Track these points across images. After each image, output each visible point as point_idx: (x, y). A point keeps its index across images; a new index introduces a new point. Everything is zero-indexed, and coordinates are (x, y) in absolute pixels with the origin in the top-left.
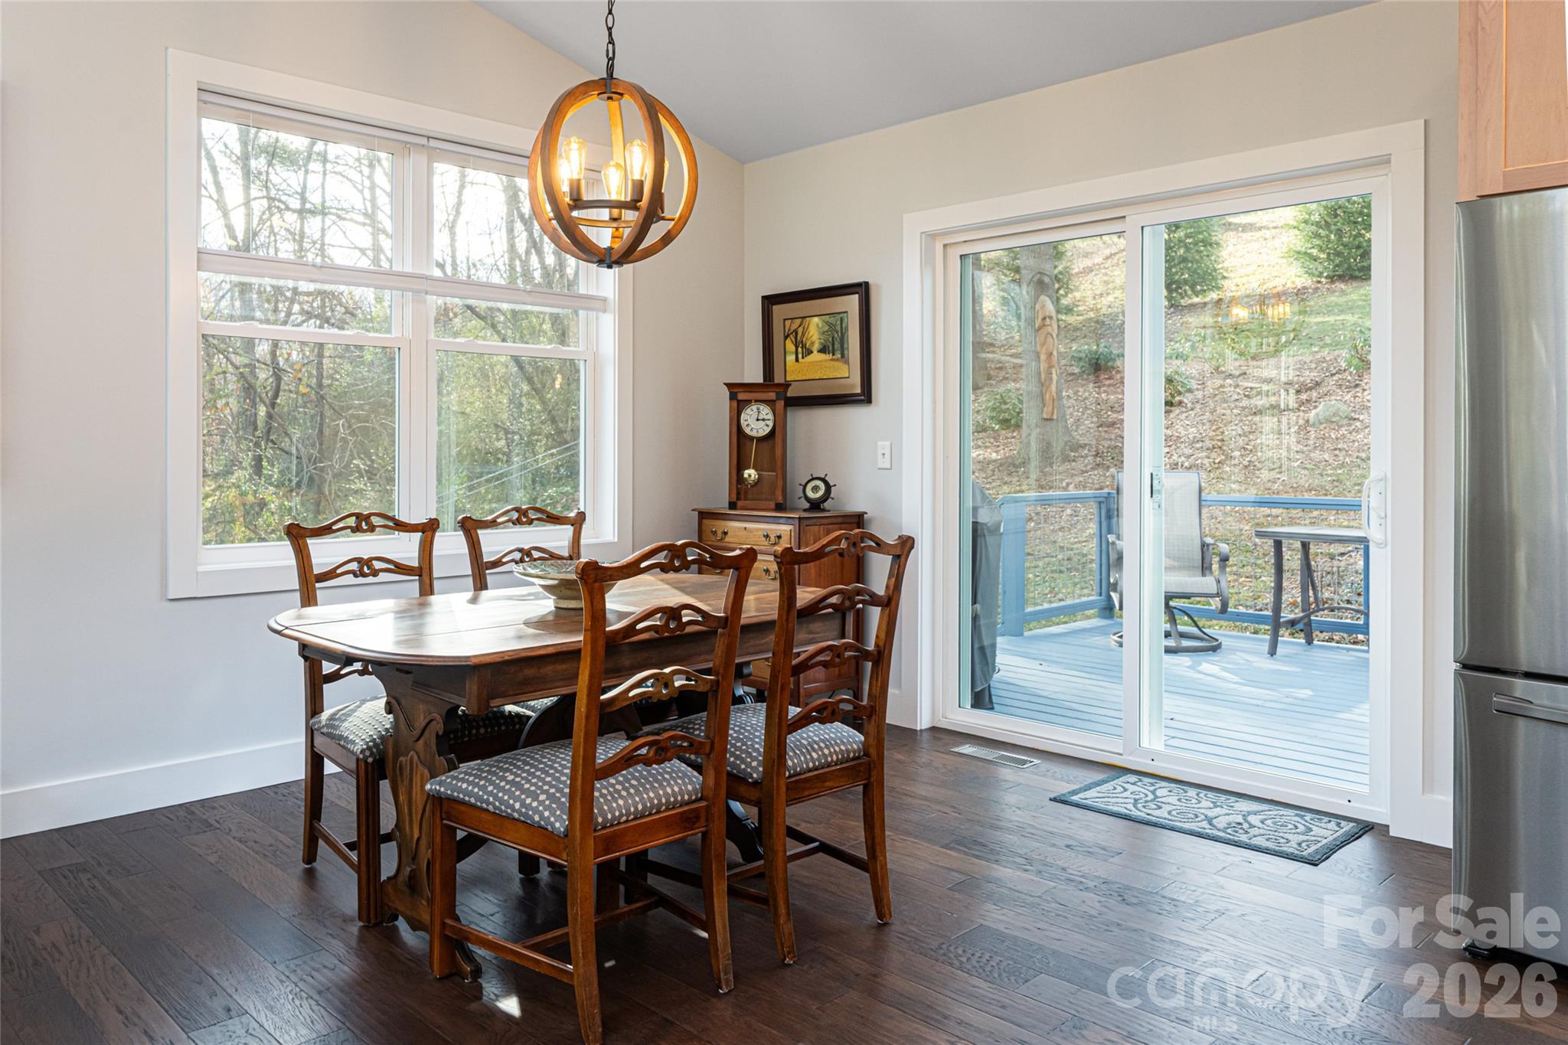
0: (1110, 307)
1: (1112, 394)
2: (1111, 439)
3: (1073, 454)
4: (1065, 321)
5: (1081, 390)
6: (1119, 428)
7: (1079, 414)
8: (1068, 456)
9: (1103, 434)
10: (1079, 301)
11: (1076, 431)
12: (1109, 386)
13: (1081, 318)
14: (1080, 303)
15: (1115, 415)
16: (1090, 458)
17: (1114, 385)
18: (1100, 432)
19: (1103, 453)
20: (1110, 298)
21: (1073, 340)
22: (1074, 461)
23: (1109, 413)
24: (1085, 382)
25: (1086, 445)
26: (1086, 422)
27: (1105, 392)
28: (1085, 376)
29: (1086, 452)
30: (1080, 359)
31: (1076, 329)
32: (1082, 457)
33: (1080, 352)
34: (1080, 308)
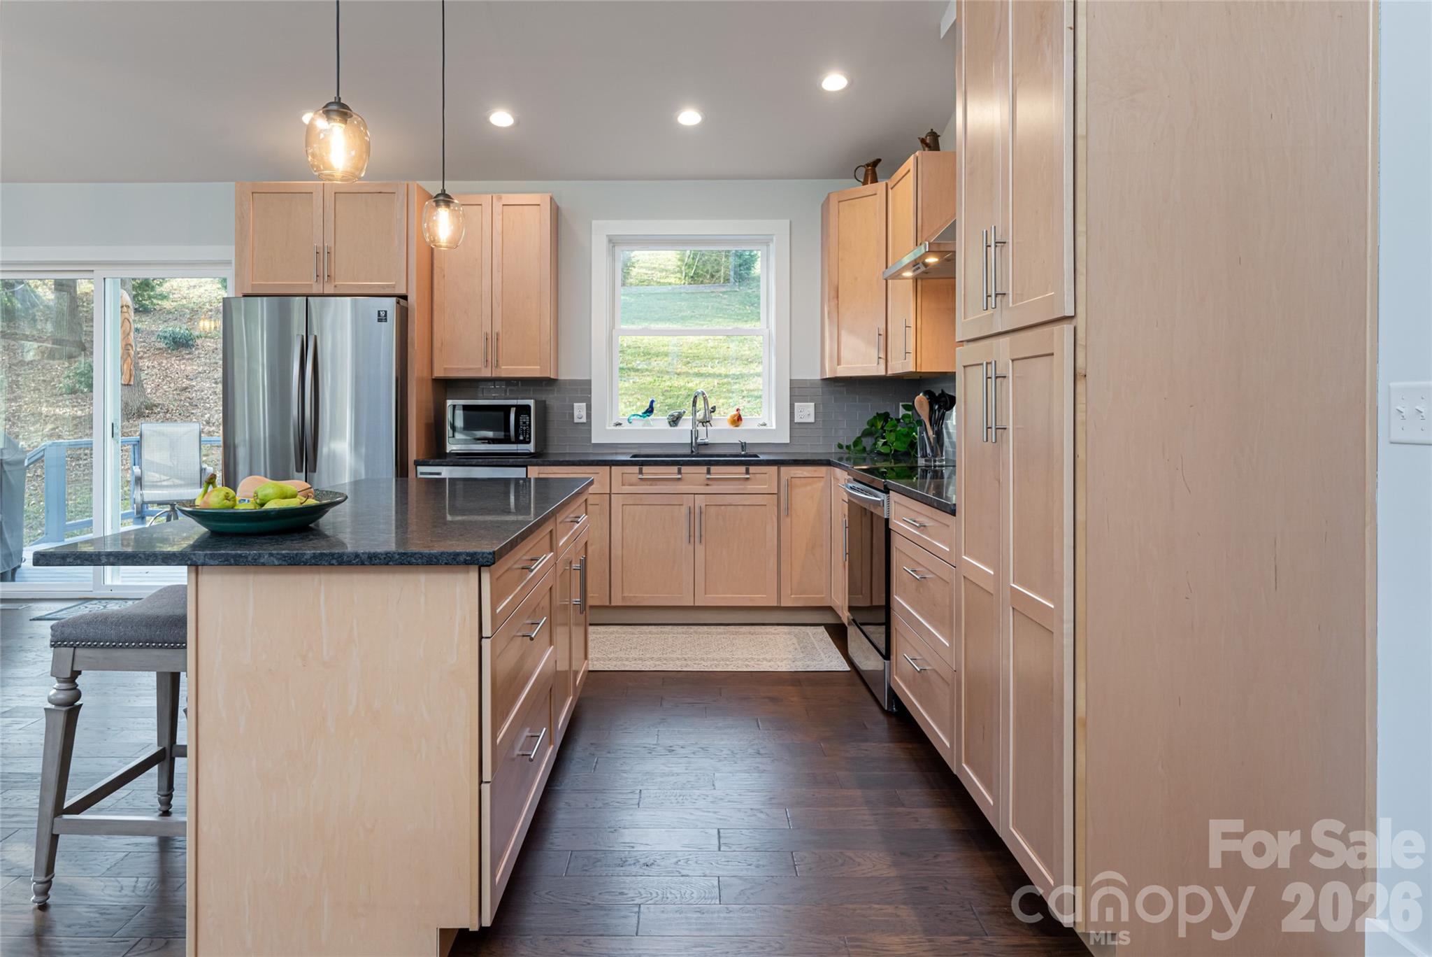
0: (200, 297)
1: (189, 366)
2: (181, 400)
3: (147, 411)
4: (160, 305)
5: (165, 361)
6: (189, 392)
7: (160, 381)
8: (142, 413)
9: (176, 396)
10: (175, 290)
11: (155, 393)
12: (188, 359)
13: (175, 304)
14: (176, 292)
15: (188, 382)
16: (161, 414)
17: (192, 359)
18: (174, 394)
19: (172, 410)
20: (202, 290)
21: (165, 321)
22: (148, 416)
23: (185, 380)
24: (169, 356)
25: (159, 404)
26: (164, 387)
27: (184, 364)
28: (170, 351)
29: (159, 410)
30: (165, 338)
31: (169, 312)
32: (155, 413)
33: (166, 332)
34: (175, 296)
